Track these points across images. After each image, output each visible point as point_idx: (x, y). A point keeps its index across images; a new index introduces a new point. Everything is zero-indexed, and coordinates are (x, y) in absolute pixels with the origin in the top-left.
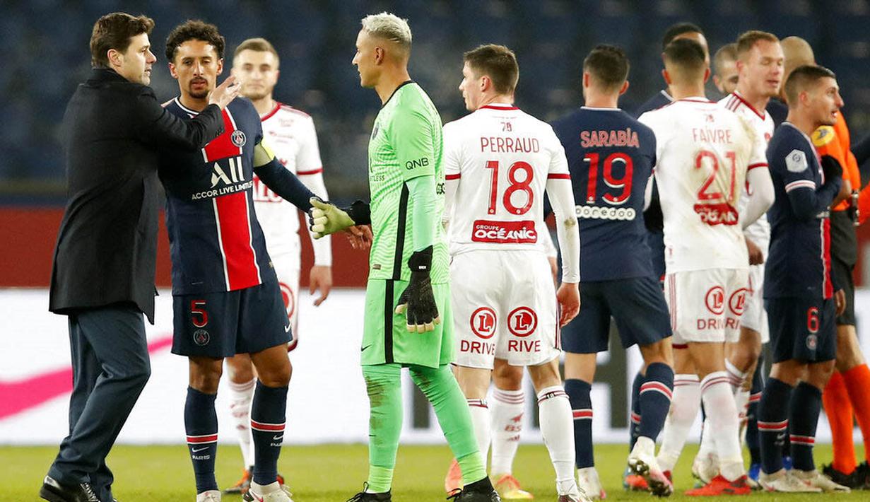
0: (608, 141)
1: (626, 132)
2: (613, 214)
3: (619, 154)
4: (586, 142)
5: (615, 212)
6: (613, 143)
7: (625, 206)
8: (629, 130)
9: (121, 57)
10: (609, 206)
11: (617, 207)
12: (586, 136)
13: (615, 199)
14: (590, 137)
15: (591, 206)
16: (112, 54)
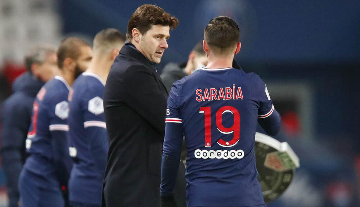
0: (217, 96)
1: (232, 87)
2: (226, 154)
3: (226, 107)
4: (199, 98)
5: (227, 153)
6: (222, 97)
7: (236, 148)
8: (234, 86)
9: (140, 36)
10: (223, 149)
11: (229, 149)
12: (199, 92)
13: (227, 143)
14: (203, 94)
15: (208, 149)
16: (135, 32)
